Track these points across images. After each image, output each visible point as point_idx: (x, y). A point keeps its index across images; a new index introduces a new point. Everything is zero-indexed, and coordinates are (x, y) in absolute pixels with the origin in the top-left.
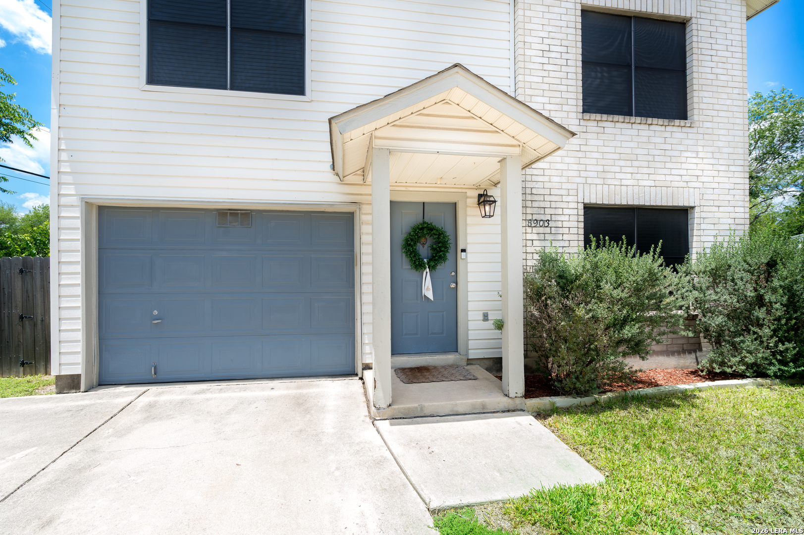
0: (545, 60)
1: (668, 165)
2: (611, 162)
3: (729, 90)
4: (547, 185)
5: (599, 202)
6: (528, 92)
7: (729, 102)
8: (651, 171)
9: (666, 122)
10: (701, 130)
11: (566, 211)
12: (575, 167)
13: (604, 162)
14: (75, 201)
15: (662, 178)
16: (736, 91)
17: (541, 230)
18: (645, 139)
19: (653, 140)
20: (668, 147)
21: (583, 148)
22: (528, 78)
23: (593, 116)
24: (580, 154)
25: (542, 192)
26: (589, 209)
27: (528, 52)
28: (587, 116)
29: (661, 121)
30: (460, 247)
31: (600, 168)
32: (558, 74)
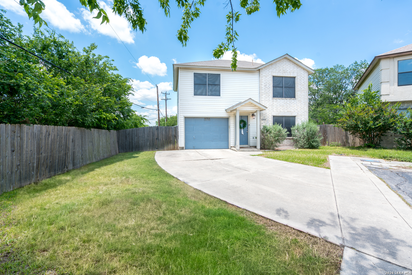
0: (265, 87)
1: (291, 107)
2: (279, 107)
3: (304, 91)
4: (266, 112)
5: (276, 115)
6: (262, 94)
7: (304, 94)
8: (287, 109)
9: (290, 98)
10: (298, 100)
11: (269, 117)
12: (271, 108)
13: (277, 107)
14: (183, 116)
15: (289, 110)
16: (306, 91)
17: (264, 121)
18: (286, 102)
19: (287, 102)
20: (291, 104)
21: (273, 105)
22: (262, 91)
23: (275, 98)
24: (272, 106)
25: (264, 113)
26: (274, 117)
27: (262, 86)
28: (274, 98)
29: (289, 99)
30: (249, 124)
31: (276, 108)
32: (268, 90)
